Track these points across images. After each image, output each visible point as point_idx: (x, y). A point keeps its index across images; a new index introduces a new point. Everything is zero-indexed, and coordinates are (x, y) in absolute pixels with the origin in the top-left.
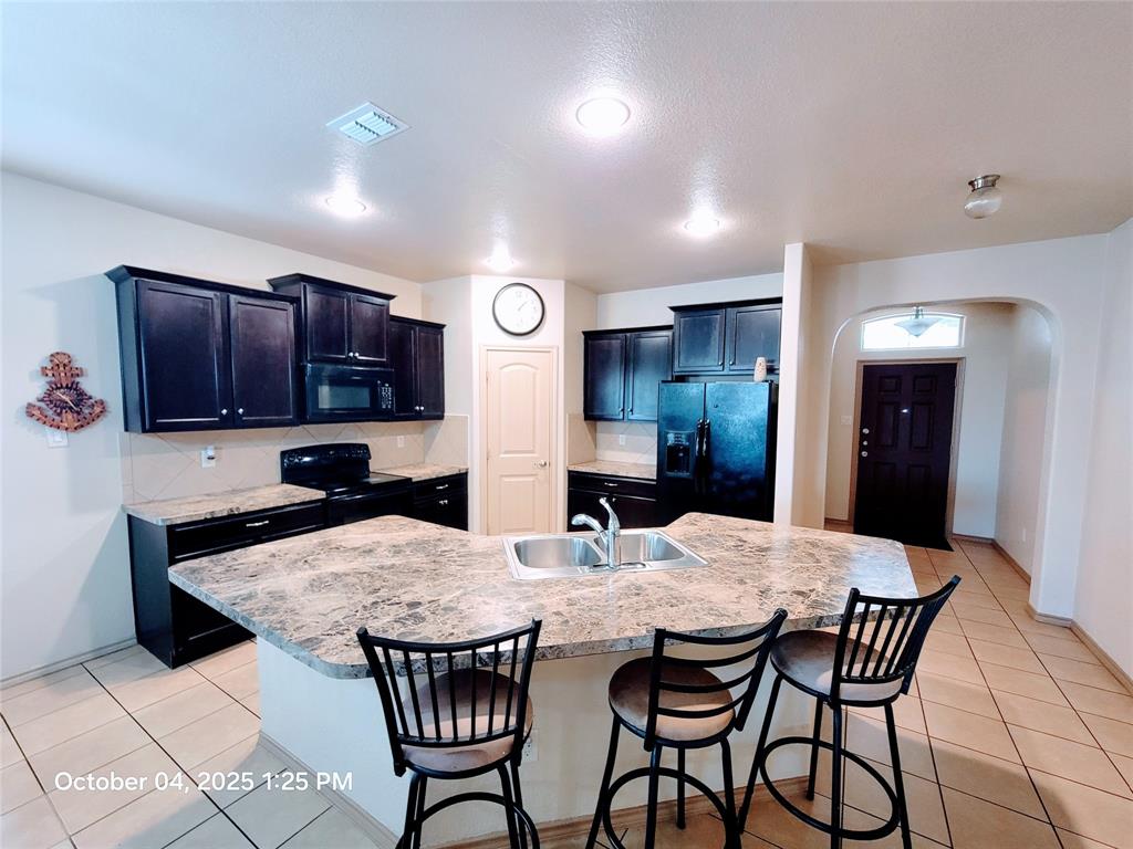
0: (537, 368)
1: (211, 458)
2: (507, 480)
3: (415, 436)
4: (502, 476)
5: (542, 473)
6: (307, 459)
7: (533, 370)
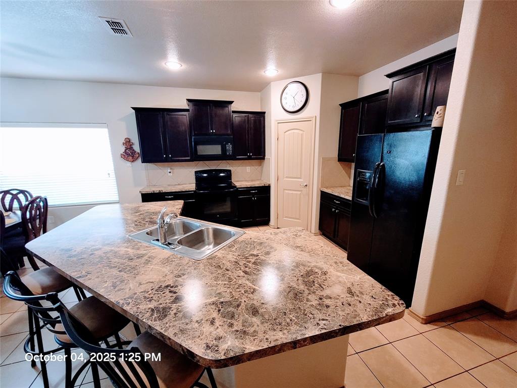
0: (304, 131)
1: (170, 172)
2: (287, 192)
3: (257, 167)
4: (284, 189)
5: (305, 190)
6: (205, 175)
7: (301, 132)
